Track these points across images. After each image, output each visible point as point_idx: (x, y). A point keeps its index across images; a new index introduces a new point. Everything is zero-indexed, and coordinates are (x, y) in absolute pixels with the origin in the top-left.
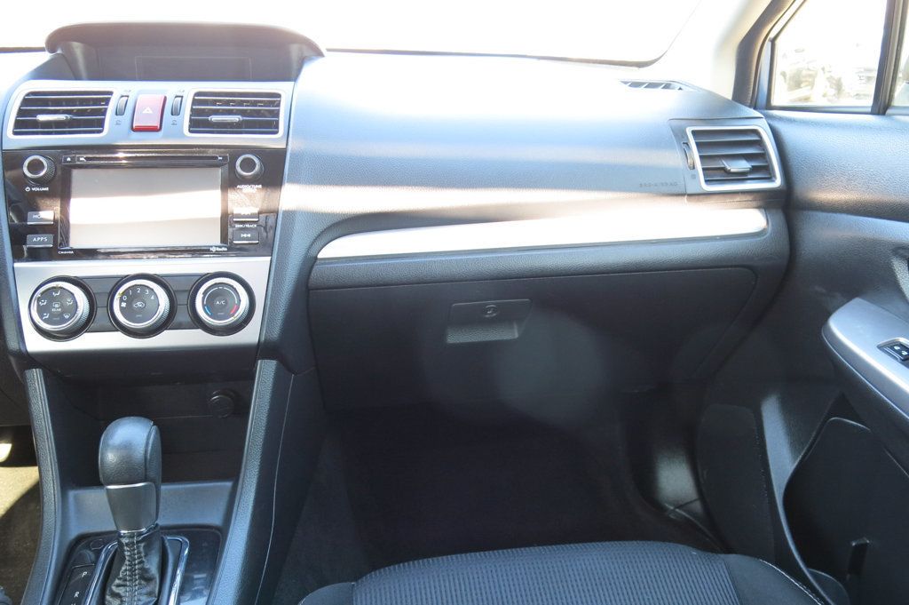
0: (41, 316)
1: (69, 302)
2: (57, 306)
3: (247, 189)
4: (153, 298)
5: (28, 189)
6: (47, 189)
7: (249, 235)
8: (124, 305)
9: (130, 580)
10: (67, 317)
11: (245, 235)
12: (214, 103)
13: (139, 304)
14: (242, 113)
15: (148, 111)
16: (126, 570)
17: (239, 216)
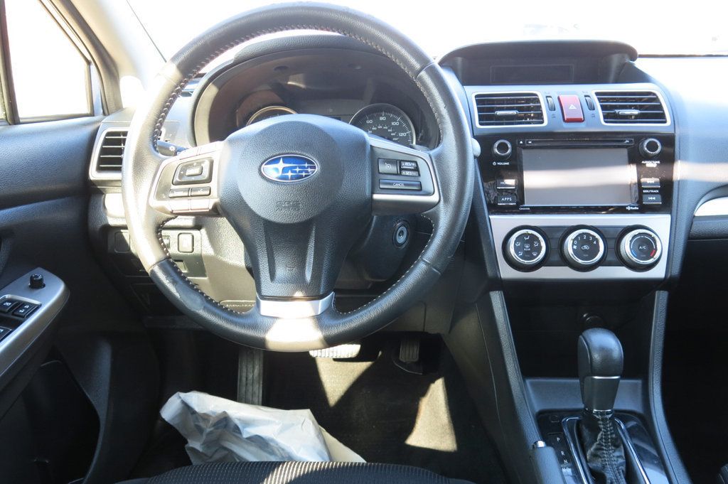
0: (518, 254)
1: (536, 245)
2: (527, 247)
3: (651, 164)
4: (595, 243)
5: (494, 163)
6: (508, 164)
7: (654, 198)
8: (575, 247)
9: (605, 446)
10: (535, 255)
11: (651, 198)
12: (617, 100)
13: (586, 247)
14: (640, 108)
15: (572, 107)
16: (601, 439)
17: (646, 184)
